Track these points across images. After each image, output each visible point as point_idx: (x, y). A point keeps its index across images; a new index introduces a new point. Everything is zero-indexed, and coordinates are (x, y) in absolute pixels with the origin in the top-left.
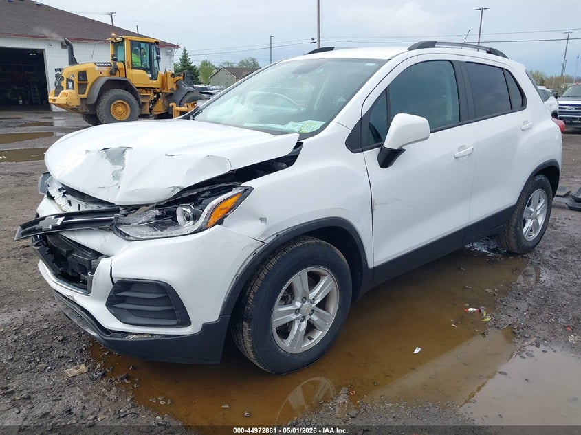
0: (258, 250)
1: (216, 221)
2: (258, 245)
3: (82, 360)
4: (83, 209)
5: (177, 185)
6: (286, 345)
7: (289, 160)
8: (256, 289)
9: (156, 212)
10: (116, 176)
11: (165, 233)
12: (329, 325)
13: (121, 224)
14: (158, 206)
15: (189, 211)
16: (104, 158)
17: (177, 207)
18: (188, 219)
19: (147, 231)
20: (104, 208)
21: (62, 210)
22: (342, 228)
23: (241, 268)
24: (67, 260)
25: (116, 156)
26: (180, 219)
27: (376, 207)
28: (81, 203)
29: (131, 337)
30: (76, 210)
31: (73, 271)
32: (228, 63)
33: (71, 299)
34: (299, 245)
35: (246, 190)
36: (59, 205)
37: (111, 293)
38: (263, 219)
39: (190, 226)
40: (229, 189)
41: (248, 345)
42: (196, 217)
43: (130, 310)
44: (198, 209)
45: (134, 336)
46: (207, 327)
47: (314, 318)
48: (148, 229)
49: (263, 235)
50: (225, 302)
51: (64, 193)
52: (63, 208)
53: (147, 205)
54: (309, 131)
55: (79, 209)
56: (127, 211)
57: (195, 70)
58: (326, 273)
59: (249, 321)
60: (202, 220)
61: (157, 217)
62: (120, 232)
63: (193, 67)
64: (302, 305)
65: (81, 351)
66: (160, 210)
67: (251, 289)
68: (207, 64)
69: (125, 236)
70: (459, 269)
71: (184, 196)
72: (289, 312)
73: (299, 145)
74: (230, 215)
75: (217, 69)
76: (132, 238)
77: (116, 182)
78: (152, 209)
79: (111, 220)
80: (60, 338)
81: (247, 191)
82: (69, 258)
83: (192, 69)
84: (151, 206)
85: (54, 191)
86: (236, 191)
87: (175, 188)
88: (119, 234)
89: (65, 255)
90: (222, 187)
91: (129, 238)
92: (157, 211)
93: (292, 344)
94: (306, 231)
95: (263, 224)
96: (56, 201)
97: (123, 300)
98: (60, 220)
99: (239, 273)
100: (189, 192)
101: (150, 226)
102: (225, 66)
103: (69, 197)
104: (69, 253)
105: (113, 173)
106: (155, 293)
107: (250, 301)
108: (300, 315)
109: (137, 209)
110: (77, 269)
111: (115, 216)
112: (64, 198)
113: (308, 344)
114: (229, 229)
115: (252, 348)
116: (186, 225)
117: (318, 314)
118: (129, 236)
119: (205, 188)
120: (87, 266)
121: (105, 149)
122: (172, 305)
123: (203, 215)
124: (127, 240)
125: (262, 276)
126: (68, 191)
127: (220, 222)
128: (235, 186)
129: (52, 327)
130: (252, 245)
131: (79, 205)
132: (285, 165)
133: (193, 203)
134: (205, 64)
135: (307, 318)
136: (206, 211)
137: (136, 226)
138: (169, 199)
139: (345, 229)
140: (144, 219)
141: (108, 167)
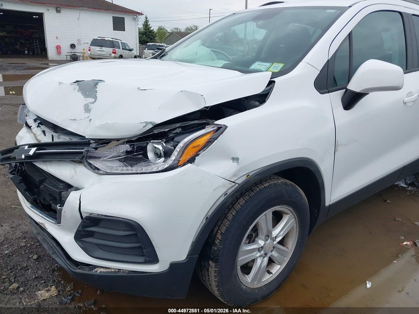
0: (230, 191)
1: (187, 159)
2: (230, 186)
3: (54, 281)
4: (56, 140)
5: (149, 121)
6: (248, 280)
7: (261, 98)
8: (223, 229)
9: (127, 147)
10: (87, 109)
11: (135, 169)
12: (287, 260)
13: (91, 157)
14: (129, 141)
15: (160, 147)
16: (76, 90)
17: (148, 144)
18: (158, 156)
19: (117, 166)
20: (75, 140)
21: (37, 139)
22: (308, 168)
23: (211, 208)
24: (39, 188)
25: (88, 88)
26: (150, 155)
27: (339, 148)
28: (54, 134)
29: (99, 270)
30: (50, 141)
31: (44, 199)
32: (177, 29)
33: (43, 226)
34: (267, 185)
35: (219, 128)
36: (35, 135)
37: (79, 227)
38: (235, 159)
39: (161, 163)
40: (202, 126)
41: (214, 284)
42: (167, 154)
43: (97, 245)
44: (169, 146)
45: (102, 270)
46: (174, 266)
47: (275, 254)
48: (118, 164)
49: (235, 175)
50: (193, 242)
51: (39, 124)
52: (38, 138)
53: (118, 140)
54: (277, 71)
55: (53, 140)
56: (98, 145)
57: (153, 33)
58: (288, 211)
59: (216, 261)
60: (173, 158)
61: (127, 152)
62: (90, 164)
63: (152, 31)
64: (265, 244)
65: (54, 270)
66: (130, 146)
67: (219, 229)
68: (162, 29)
69: (95, 169)
70: (386, 201)
71: (156, 132)
72: (253, 250)
73: (271, 83)
74: (202, 154)
75: (169, 33)
76: (102, 172)
77: (88, 115)
78: (123, 143)
79: (82, 153)
80: (35, 257)
81: (221, 129)
82: (42, 186)
83: (151, 32)
84: (122, 141)
85: (30, 122)
86: (209, 129)
87: (147, 123)
88: (89, 167)
89: (37, 184)
90: (195, 124)
91: (99, 172)
92: (128, 145)
93: (254, 280)
94: (276, 171)
95: (235, 164)
96: (33, 130)
97: (91, 234)
98: (33, 150)
99: (210, 214)
100: (161, 128)
101: (120, 160)
102: (175, 31)
103: (43, 128)
104: (42, 182)
105: (85, 105)
106: (123, 230)
107: (217, 242)
108: (262, 252)
109: (108, 143)
110: (48, 198)
111: (86, 148)
112: (39, 128)
113: (267, 278)
114: (201, 168)
115: (217, 286)
116: (157, 162)
117: (279, 251)
118: (98, 169)
119: (178, 125)
120: (58, 197)
121: (77, 81)
122: (139, 242)
123: (175, 153)
124: (97, 173)
125: (230, 217)
126: (42, 122)
127: (192, 160)
128: (208, 124)
129: (29, 245)
130: (223, 186)
131: (53, 136)
132: (257, 103)
133: (165, 140)
134: (160, 29)
135: (269, 255)
136: (178, 149)
137: (106, 160)
138: (141, 135)
139: (310, 170)
140: (115, 154)
141: (80, 100)
